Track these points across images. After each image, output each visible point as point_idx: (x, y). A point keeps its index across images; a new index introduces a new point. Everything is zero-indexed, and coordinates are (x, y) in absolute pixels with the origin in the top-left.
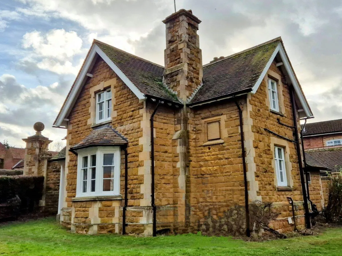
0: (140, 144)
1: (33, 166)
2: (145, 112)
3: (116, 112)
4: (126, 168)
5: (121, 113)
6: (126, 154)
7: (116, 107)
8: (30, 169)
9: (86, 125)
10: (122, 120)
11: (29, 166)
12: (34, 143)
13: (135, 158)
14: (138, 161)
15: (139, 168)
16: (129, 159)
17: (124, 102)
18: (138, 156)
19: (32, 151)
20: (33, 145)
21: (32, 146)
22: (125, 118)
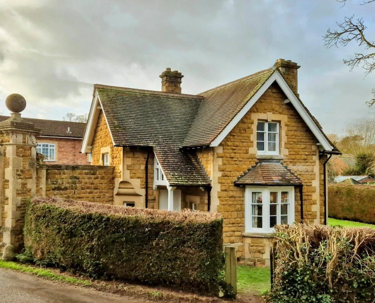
0: (313, 185)
1: (30, 180)
2: (318, 159)
3: (287, 150)
4: (302, 205)
5: (293, 153)
6: (301, 192)
7: (289, 146)
8: (24, 185)
9: (247, 153)
10: (295, 161)
11: (22, 179)
12: (27, 136)
13: (309, 197)
14: (312, 199)
15: (313, 206)
16: (304, 197)
17: (297, 143)
18: (311, 195)
19: (25, 150)
20: (25, 139)
21: (24, 142)
22: (298, 159)
